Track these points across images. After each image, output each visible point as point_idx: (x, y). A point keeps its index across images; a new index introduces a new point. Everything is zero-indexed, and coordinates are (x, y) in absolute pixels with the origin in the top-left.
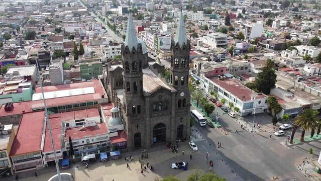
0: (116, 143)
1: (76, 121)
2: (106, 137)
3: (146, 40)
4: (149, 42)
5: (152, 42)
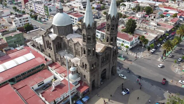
3: (34, 9)
4: (38, 10)
5: (42, 10)
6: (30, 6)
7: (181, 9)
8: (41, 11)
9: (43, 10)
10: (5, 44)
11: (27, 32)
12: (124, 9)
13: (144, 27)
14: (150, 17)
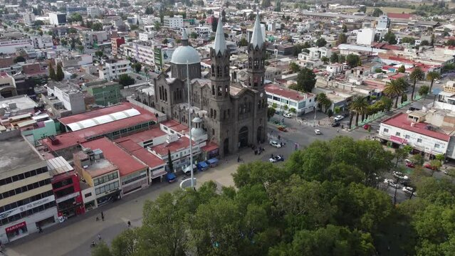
0: (211, 151)
1: (144, 143)
2: (196, 148)
3: (135, 55)
4: (143, 57)
5: (149, 56)
6: (128, 50)
7: (422, 62)
8: (148, 58)
9: (153, 56)
10: (90, 98)
11: (125, 87)
12: (305, 58)
13: (334, 85)
14: (352, 72)
